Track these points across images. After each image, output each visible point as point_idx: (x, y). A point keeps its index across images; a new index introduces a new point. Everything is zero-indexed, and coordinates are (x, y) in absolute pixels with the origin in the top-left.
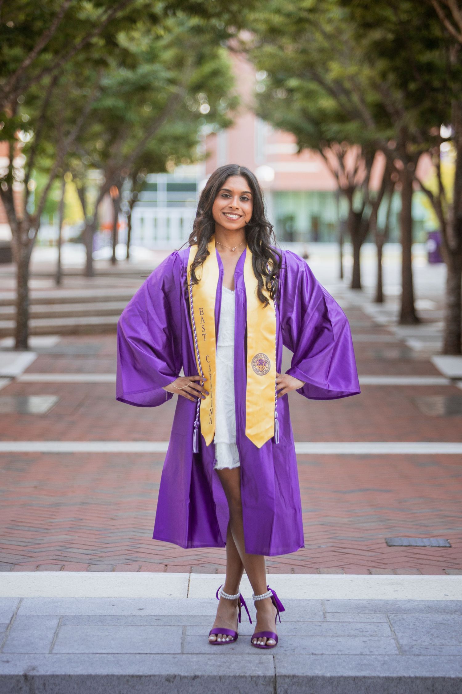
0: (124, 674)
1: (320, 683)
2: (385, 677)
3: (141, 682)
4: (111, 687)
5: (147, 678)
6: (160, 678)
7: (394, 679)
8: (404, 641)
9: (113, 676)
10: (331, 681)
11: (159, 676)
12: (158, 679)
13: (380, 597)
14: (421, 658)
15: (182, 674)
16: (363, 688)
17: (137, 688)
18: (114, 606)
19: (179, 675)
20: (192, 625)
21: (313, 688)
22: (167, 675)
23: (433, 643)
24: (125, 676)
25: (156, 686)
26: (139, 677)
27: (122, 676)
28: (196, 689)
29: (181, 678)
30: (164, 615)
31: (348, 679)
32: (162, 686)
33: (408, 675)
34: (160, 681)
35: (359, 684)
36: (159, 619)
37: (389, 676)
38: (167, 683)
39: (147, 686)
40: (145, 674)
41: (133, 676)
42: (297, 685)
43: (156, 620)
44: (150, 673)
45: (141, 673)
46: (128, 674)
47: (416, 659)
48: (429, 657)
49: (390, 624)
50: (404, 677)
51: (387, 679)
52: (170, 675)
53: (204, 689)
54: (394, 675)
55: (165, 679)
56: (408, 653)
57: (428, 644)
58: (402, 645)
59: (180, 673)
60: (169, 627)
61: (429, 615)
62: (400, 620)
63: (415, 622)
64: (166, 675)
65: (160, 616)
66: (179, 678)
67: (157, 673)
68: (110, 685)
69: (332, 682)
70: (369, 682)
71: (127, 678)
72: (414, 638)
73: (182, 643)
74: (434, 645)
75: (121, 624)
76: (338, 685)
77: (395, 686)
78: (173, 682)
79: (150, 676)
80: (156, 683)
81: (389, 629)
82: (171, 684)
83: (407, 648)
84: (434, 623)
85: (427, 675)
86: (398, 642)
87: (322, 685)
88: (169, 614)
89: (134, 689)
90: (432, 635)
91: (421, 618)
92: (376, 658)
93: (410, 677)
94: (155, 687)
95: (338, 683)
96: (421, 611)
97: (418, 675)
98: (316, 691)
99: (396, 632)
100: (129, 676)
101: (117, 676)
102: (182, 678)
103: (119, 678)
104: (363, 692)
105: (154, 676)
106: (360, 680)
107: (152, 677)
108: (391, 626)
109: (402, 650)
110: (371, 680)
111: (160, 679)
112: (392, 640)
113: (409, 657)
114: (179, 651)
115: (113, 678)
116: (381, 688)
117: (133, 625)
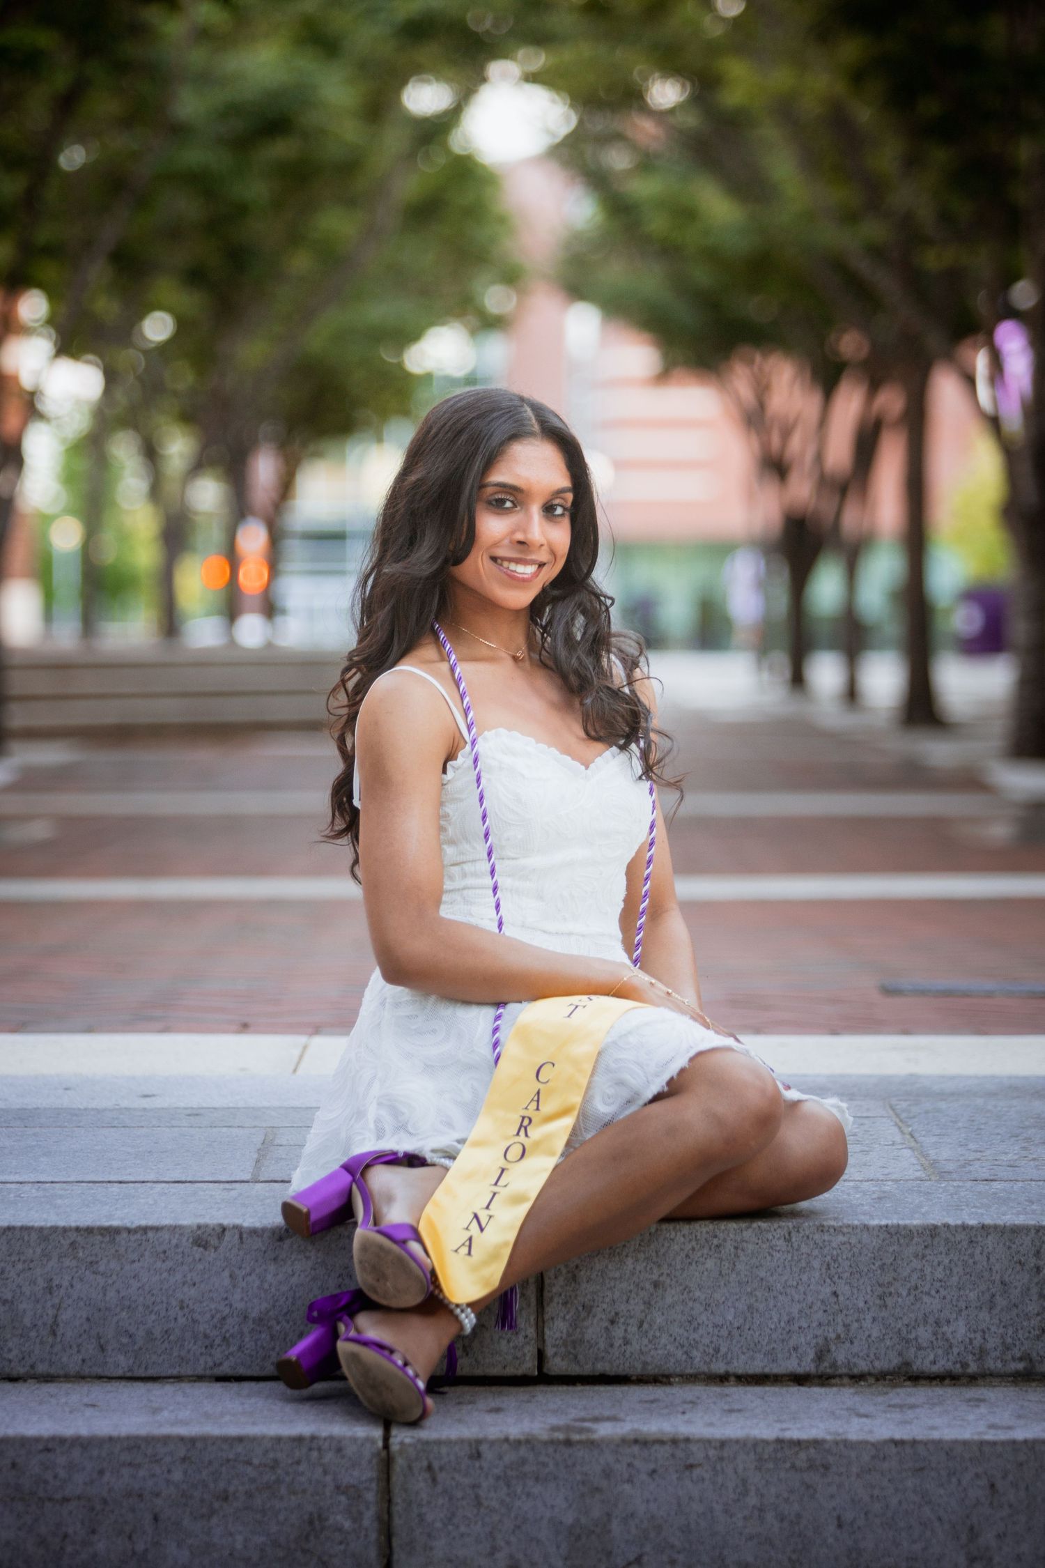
0: (62, 1224)
1: (682, 1250)
2: (887, 1226)
3: (117, 1251)
4: (20, 1266)
5: (133, 1238)
6: (177, 1236)
7: (916, 1234)
8: (945, 1153)
9: (26, 1229)
10: (715, 1242)
11: (174, 1229)
12: (170, 1240)
13: (865, 1070)
14: (996, 1185)
15: (246, 1224)
16: (816, 1264)
17: (102, 1268)
18: (68, 1092)
19: (236, 1227)
20: (295, 1125)
21: (659, 1266)
22: (199, 1227)
23: (1031, 1157)
24: (65, 1230)
25: (164, 1261)
26: (111, 1233)
27: (54, 1229)
28: (291, 1273)
29: (241, 1237)
30: (217, 1105)
31: (771, 1237)
32: (182, 1264)
33: (959, 1222)
34: (177, 1246)
35: (804, 1249)
36: (197, 1115)
37: (899, 1225)
38: (198, 1252)
39: (134, 1261)
40: (129, 1225)
41: (89, 1230)
42: (607, 1256)
43: (189, 1115)
44: (143, 1223)
45: (115, 1223)
46: (73, 1224)
47: (981, 1187)
48: (1020, 1184)
49: (898, 1121)
50: (947, 1226)
51: (893, 1233)
52: (207, 1226)
53: (315, 1269)
54: (916, 1221)
55: (191, 1240)
56: (954, 1176)
57: (1016, 1157)
58: (936, 1162)
59: (238, 1221)
60: (224, 1130)
61: (1014, 1102)
62: (927, 1112)
63: (973, 1116)
64: (195, 1228)
65: (203, 1108)
66: (237, 1236)
67: (167, 1221)
68: (17, 1259)
69: (718, 1246)
70: (834, 1245)
71: (73, 1236)
72: (972, 1146)
73: (258, 1161)
74: (1034, 1159)
75: (81, 1124)
76: (737, 1256)
77: (916, 1256)
78: (216, 1249)
79: (145, 1230)
80: (165, 1252)
81: (896, 1130)
82: (211, 1255)
83: (951, 1166)
84: (1032, 1118)
85: (1020, 1220)
86: (925, 1156)
87: (687, 1256)
88: (231, 1105)
89: (95, 1273)
90: (1028, 1140)
91: (989, 1107)
92: (856, 1188)
93: (964, 1227)
94: (159, 1264)
95: (736, 1248)
96: (991, 1095)
97: (988, 1221)
98: (668, 1275)
99: (916, 1135)
100: (78, 1229)
101: (41, 1229)
102: (245, 1236)
103: (46, 1235)
104: (817, 1274)
105: (157, 1229)
106: (808, 1237)
107: (150, 1234)
108: (900, 1124)
109: (937, 1171)
110: (841, 1238)
111: (174, 1242)
112: (905, 1151)
113: (961, 1184)
114: (247, 1177)
115: (26, 1238)
116: (874, 1264)
117: (118, 1127)
